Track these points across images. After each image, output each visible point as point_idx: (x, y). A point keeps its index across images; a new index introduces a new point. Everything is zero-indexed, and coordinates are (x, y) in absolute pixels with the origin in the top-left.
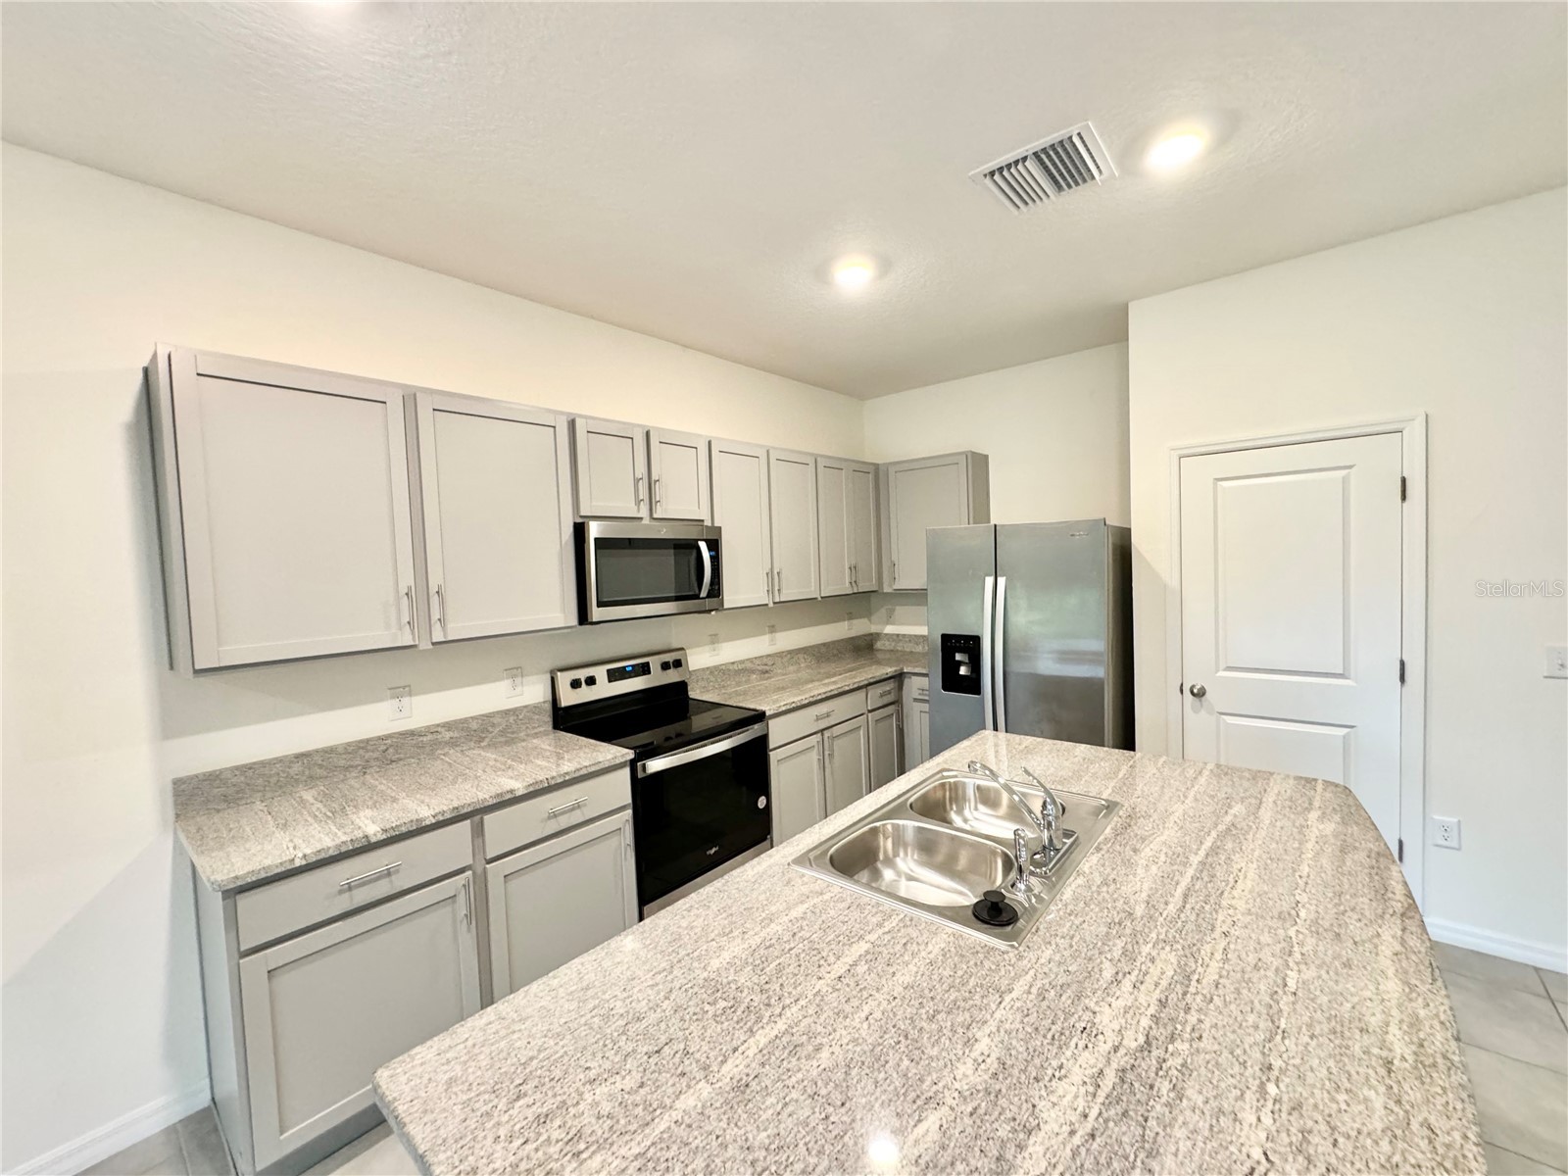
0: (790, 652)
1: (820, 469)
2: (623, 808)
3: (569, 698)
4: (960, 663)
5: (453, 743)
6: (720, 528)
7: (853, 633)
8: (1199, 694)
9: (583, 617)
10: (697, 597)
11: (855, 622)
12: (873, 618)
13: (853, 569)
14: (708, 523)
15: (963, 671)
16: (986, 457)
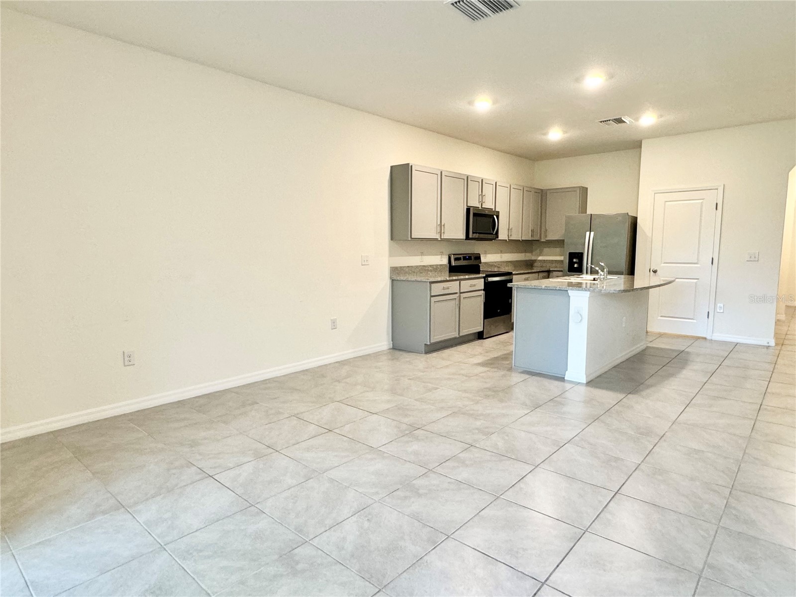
0: (507, 262)
1: (525, 191)
2: (481, 290)
3: (453, 263)
4: (576, 263)
5: (431, 271)
6: (499, 212)
7: (527, 259)
8: (655, 272)
9: (467, 237)
10: (492, 234)
11: (527, 254)
12: (534, 253)
13: (532, 231)
14: (494, 210)
15: (576, 266)
16: (587, 188)
